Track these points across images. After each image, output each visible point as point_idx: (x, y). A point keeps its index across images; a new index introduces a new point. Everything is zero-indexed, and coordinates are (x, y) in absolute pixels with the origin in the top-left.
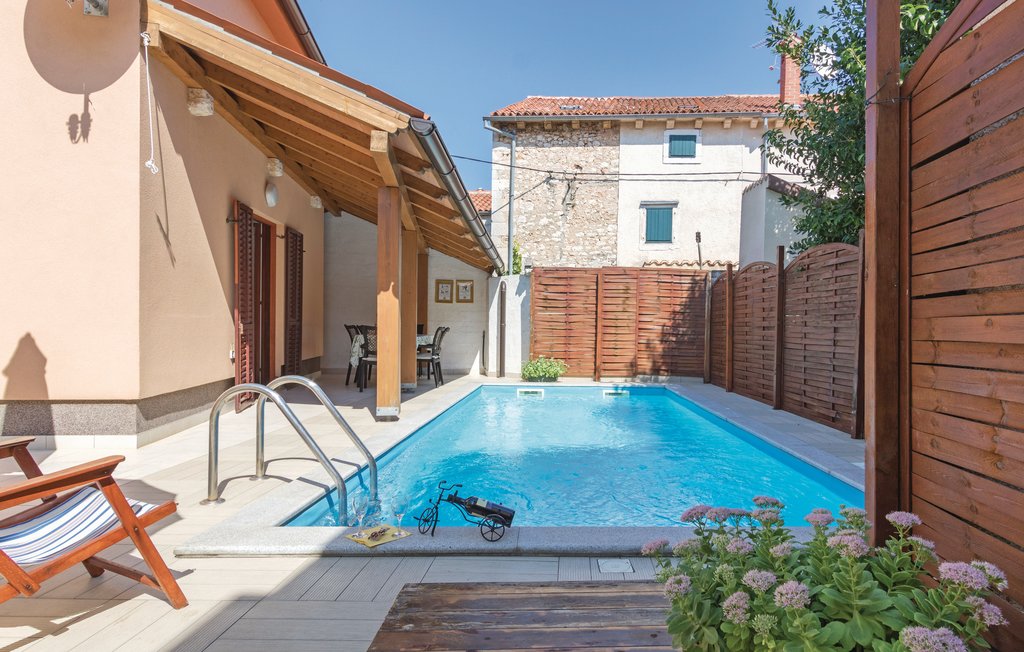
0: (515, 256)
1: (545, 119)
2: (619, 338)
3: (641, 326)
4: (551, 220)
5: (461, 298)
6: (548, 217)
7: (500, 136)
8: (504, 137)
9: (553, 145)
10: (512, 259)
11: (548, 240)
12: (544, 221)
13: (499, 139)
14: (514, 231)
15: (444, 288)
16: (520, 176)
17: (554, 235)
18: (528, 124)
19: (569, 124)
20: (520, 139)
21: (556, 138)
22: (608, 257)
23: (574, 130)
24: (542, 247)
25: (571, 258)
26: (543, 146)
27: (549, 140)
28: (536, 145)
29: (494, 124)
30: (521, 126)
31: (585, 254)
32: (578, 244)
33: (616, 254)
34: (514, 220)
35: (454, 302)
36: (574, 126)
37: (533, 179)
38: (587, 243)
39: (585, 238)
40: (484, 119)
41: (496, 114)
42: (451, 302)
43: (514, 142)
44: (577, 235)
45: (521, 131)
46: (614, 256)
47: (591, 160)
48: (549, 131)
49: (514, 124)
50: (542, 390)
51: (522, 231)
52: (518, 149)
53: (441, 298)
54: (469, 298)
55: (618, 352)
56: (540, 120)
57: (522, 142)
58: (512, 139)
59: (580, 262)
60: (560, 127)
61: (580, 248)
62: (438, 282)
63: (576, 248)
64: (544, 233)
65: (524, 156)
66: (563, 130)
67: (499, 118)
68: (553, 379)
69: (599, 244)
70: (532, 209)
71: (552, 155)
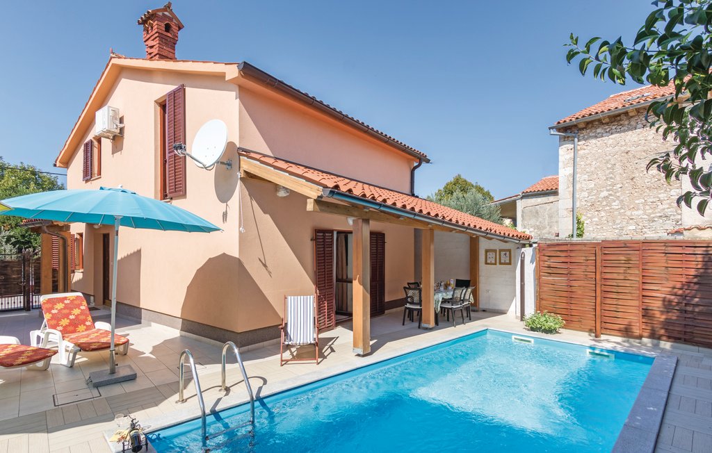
0: (579, 222)
1: (601, 116)
2: (620, 302)
3: (645, 294)
4: (611, 192)
5: (502, 261)
6: (607, 190)
7: (565, 137)
8: (568, 137)
9: (612, 134)
10: (576, 225)
11: (608, 208)
12: (605, 194)
13: (564, 140)
14: (578, 204)
15: (491, 255)
16: (582, 163)
17: (614, 204)
18: (588, 123)
19: (626, 113)
20: (582, 135)
21: (614, 127)
22: (672, 217)
23: (632, 117)
24: (603, 214)
25: (631, 221)
26: (602, 137)
27: (608, 129)
28: (596, 137)
29: (559, 130)
30: (581, 126)
31: (645, 217)
32: (638, 209)
33: (681, 214)
34: (577, 196)
35: (498, 264)
36: (631, 114)
37: (594, 163)
38: (647, 207)
39: (645, 203)
40: (550, 128)
41: (559, 123)
42: (495, 264)
43: (576, 140)
44: (637, 202)
45: (583, 129)
46: (679, 217)
47: (650, 138)
48: (607, 124)
49: (576, 126)
50: (532, 340)
51: (584, 203)
52: (580, 143)
53: (489, 262)
54: (508, 261)
55: (619, 315)
56: (597, 118)
57: (584, 137)
58: (574, 137)
59: (641, 224)
60: (618, 118)
61: (640, 212)
62: (487, 251)
63: (636, 213)
64: (604, 203)
65: (585, 147)
66: (620, 120)
67: (562, 125)
68: (549, 331)
69: (661, 207)
70: (593, 186)
71: (611, 141)
